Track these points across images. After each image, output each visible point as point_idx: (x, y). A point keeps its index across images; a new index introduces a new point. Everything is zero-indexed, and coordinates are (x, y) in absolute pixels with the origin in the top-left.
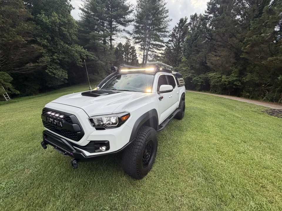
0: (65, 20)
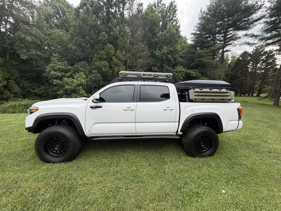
0: (172, 49)
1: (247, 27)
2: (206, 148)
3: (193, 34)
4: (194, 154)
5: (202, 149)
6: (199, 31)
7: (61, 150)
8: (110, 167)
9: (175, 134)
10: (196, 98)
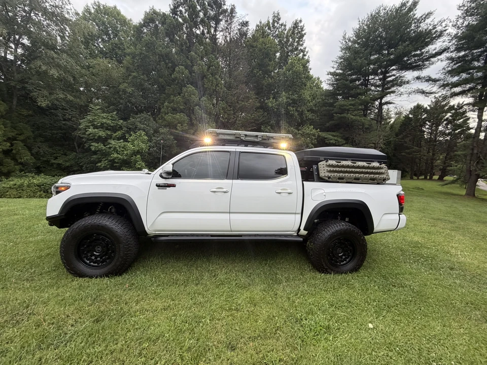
0: (295, 97)
1: (419, 66)
2: (346, 258)
3: (331, 74)
4: (326, 267)
5: (340, 260)
6: (341, 69)
7: (103, 256)
8: (186, 286)
9: (296, 234)
10: (329, 176)
